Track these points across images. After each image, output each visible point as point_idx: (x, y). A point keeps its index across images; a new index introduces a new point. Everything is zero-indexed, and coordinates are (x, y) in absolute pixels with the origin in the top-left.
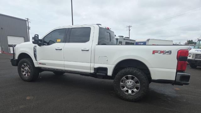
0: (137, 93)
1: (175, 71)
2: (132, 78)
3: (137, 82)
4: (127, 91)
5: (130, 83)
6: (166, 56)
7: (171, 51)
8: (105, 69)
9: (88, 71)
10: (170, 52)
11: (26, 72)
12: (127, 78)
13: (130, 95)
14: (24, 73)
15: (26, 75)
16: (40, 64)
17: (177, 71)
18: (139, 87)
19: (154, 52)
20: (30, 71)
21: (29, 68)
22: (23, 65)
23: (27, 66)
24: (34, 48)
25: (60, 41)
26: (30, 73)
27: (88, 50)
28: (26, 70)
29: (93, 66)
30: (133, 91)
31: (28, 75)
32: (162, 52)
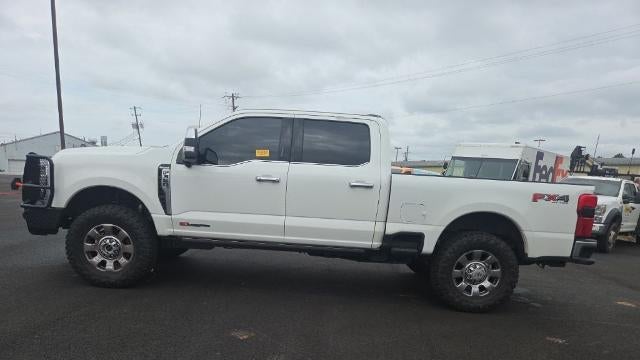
0: (492, 290)
1: (572, 237)
2: (483, 258)
3: (494, 266)
4: (469, 289)
5: (476, 268)
7: (568, 197)
8: (418, 238)
9: (367, 244)
10: (565, 199)
11: (108, 254)
12: (470, 258)
13: (476, 296)
14: (97, 259)
15: (110, 265)
17: (576, 238)
18: (499, 276)
19: (536, 197)
20: (130, 248)
21: (125, 241)
22: (93, 231)
23: (115, 232)
24: (160, 171)
25: (268, 155)
26: (127, 256)
27: (371, 187)
28: (109, 248)
29: (382, 230)
30: (482, 288)
31: (117, 264)
32: (551, 198)
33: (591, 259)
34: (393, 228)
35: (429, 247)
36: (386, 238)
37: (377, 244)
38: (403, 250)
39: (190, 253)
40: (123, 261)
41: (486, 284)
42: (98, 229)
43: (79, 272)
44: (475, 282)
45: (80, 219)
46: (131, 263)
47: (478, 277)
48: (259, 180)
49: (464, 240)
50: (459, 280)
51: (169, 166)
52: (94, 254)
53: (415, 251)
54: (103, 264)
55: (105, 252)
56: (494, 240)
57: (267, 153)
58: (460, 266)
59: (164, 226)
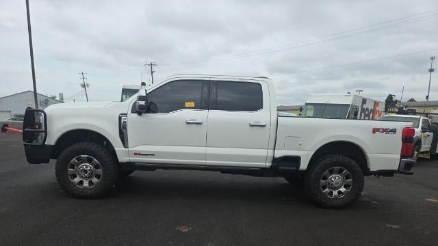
0: (346, 193)
1: (399, 156)
2: (340, 172)
3: (347, 177)
4: (331, 193)
5: (335, 178)
6: (390, 135)
7: (396, 129)
8: (297, 159)
9: (262, 164)
10: (394, 131)
11: (85, 176)
12: (331, 172)
13: (336, 198)
14: (77, 180)
15: (86, 184)
16: (136, 154)
17: (402, 157)
18: (351, 183)
19: (375, 130)
20: (100, 171)
21: (97, 167)
22: (74, 160)
23: (89, 161)
24: (120, 118)
25: (193, 106)
26: (98, 177)
27: (264, 126)
28: (85, 171)
29: (272, 155)
30: (340, 192)
31: (91, 183)
32: (385, 131)
33: (412, 171)
34: (279, 153)
35: (304, 165)
36: (275, 160)
37: (268, 164)
38: (287, 168)
39: (135, 173)
40: (95, 180)
41: (343, 189)
42: (77, 159)
43: (64, 189)
44: (335, 189)
45: (65, 152)
46: (100, 182)
47: (337, 185)
48: (189, 123)
49: (328, 161)
50: (324, 187)
51: (126, 114)
52: (75, 176)
53: (295, 168)
54: (81, 183)
55: (83, 174)
56: (347, 160)
57: (193, 104)
58: (325, 178)
59: (123, 156)
